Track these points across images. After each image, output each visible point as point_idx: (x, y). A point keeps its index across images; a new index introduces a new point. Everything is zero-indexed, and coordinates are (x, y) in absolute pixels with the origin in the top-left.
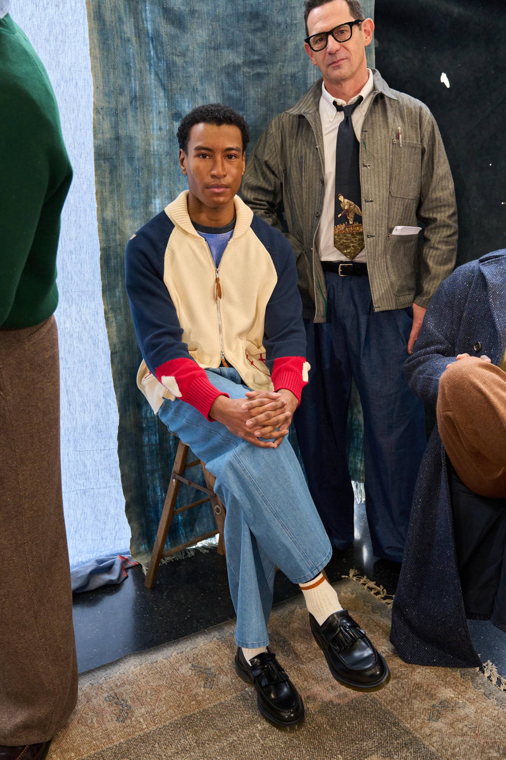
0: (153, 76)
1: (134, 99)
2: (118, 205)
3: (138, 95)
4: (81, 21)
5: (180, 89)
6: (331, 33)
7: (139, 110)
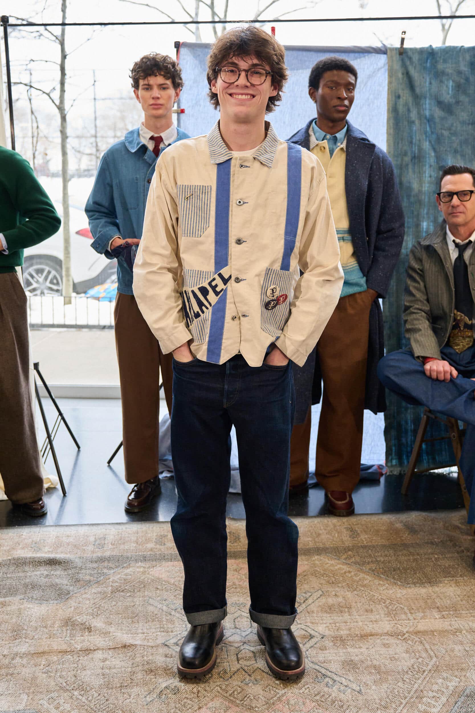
0: (428, 143)
1: (414, 157)
3: (416, 155)
4: (383, 113)
5: (446, 151)
6: (457, 193)
7: (416, 165)
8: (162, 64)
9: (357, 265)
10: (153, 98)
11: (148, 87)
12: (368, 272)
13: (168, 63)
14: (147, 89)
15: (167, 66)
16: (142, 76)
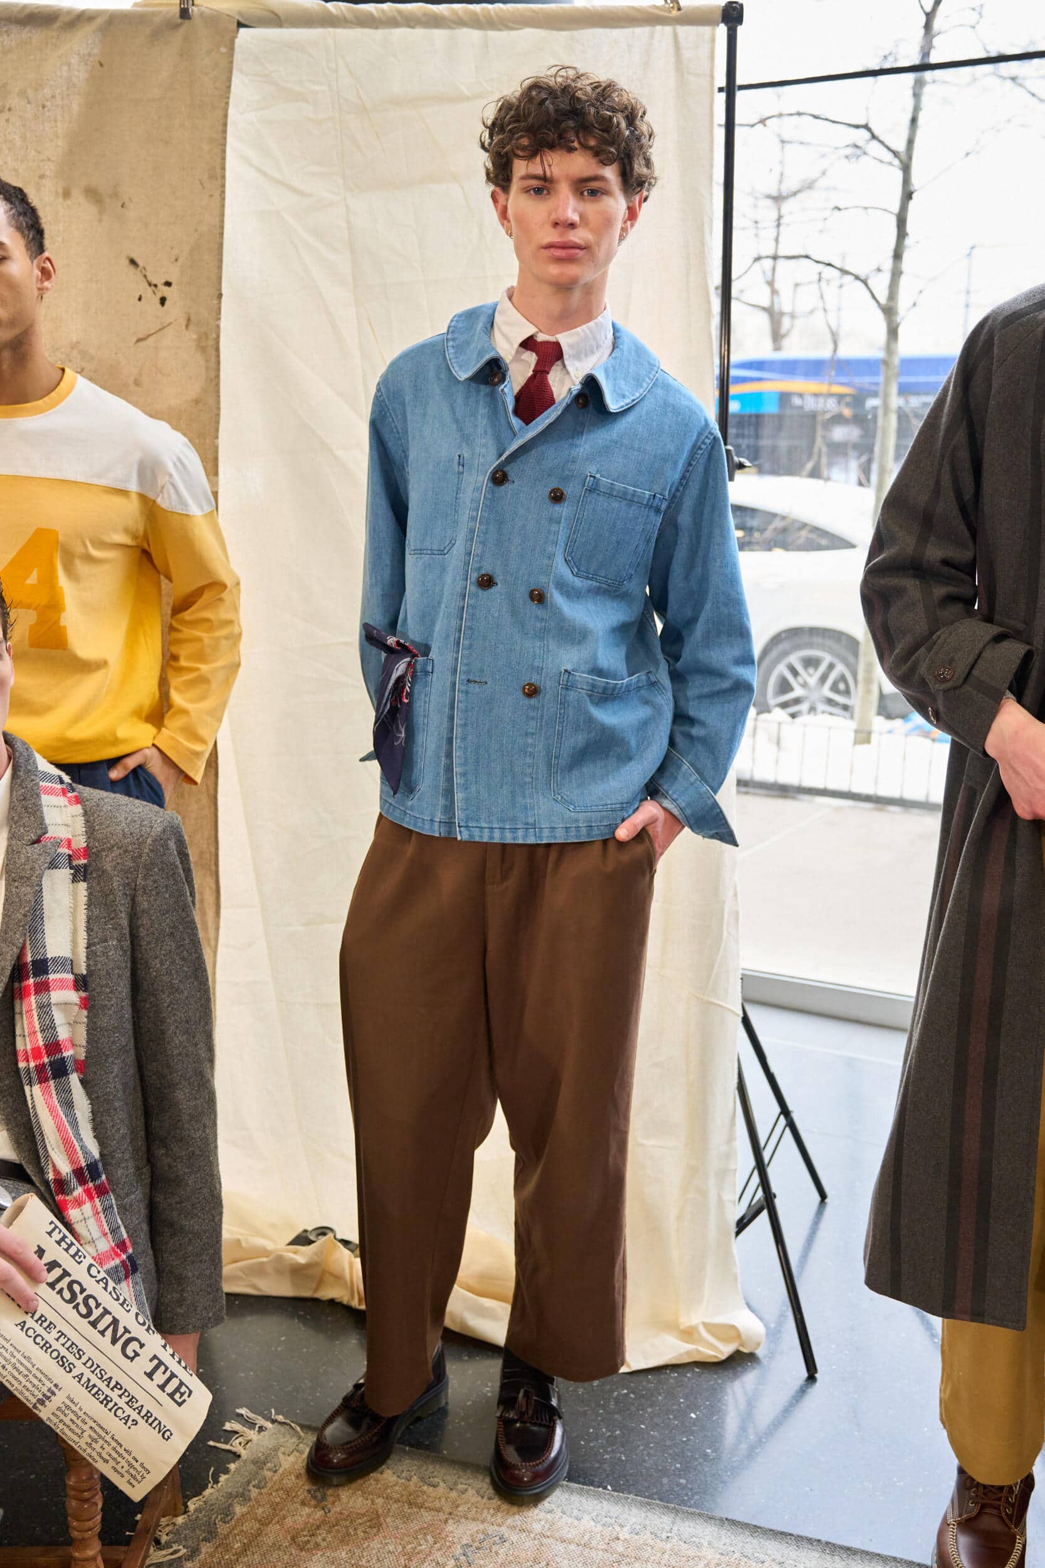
8: (592, 110)
11: (543, 187)
13: (613, 110)
15: (611, 118)
16: (524, 148)
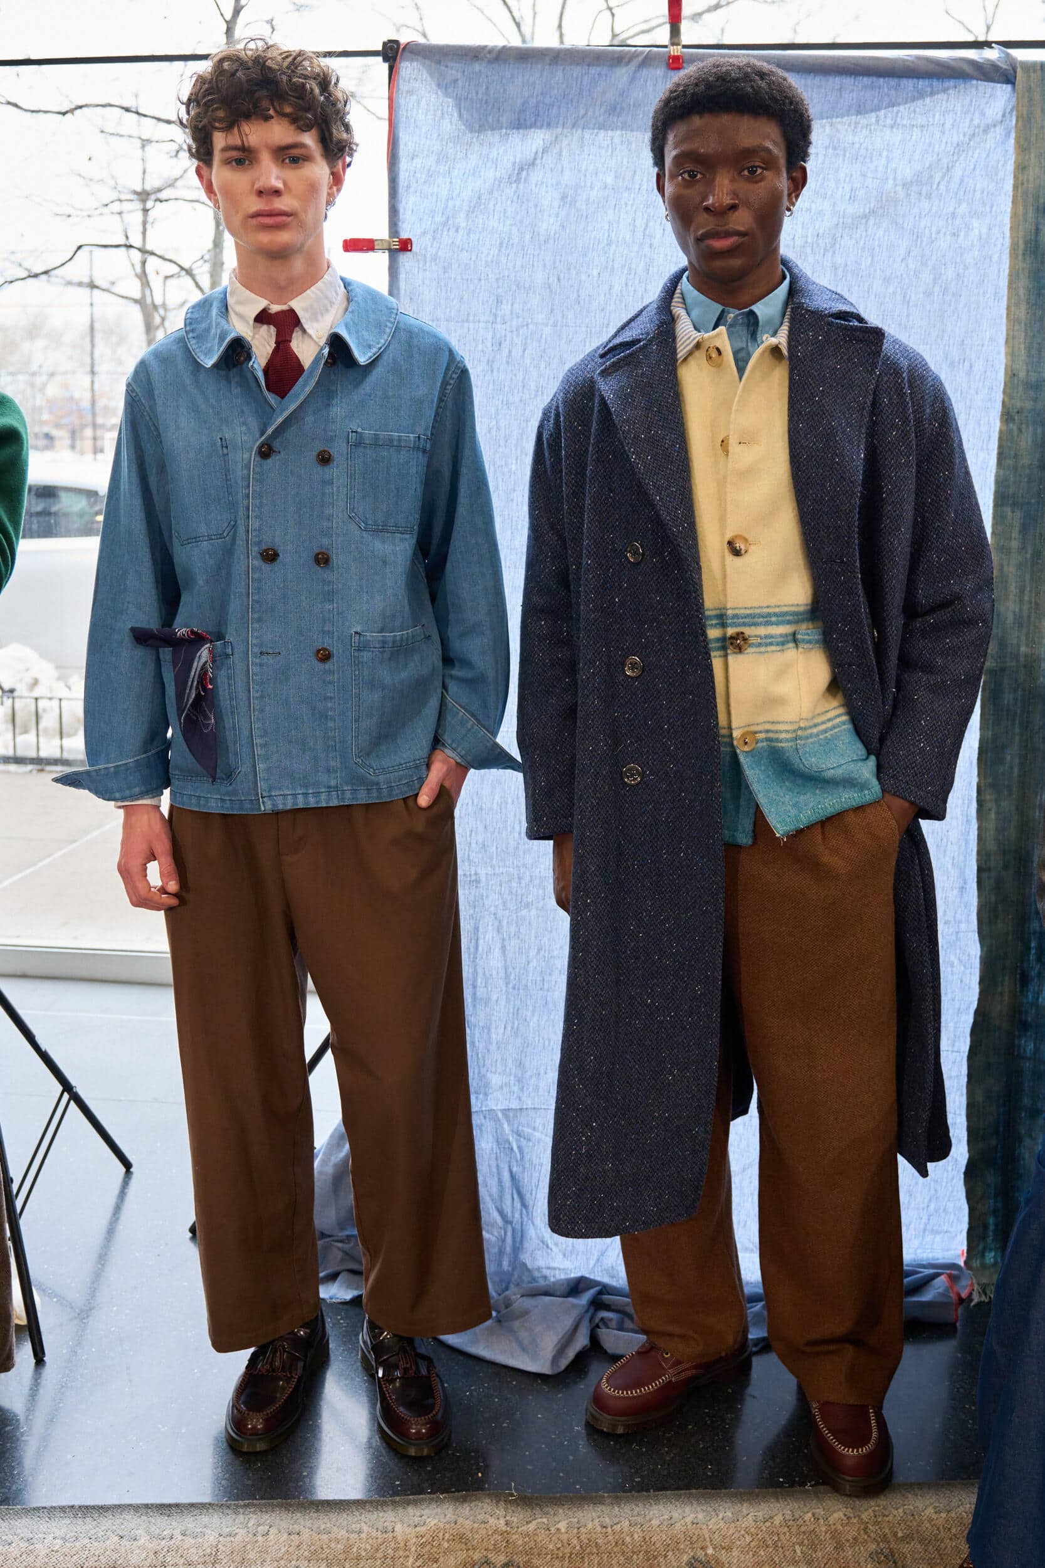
2: (1031, 591)
4: (995, 258)
8: (285, 78)
9: (845, 718)
10: (260, 193)
11: (243, 157)
12: (882, 740)
13: (306, 77)
14: (240, 162)
15: (304, 85)
16: (220, 120)
